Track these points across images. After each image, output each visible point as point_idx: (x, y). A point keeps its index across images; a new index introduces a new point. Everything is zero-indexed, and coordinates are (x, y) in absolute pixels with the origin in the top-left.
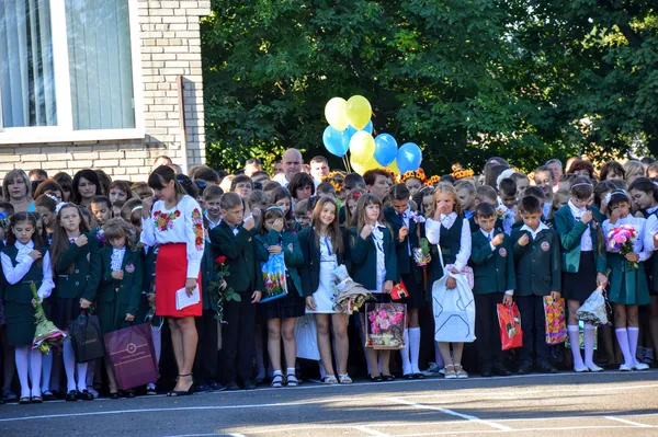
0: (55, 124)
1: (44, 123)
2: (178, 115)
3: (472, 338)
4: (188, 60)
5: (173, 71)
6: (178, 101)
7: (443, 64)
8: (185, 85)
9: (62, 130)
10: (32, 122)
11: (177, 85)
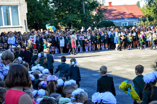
0: (10, 25)
1: (9, 25)
2: (24, 24)
3: (64, 46)
4: (25, 18)
5: (24, 19)
6: (24, 22)
7: (47, 17)
8: (25, 21)
9: (11, 26)
10: (8, 25)
11: (24, 21)
